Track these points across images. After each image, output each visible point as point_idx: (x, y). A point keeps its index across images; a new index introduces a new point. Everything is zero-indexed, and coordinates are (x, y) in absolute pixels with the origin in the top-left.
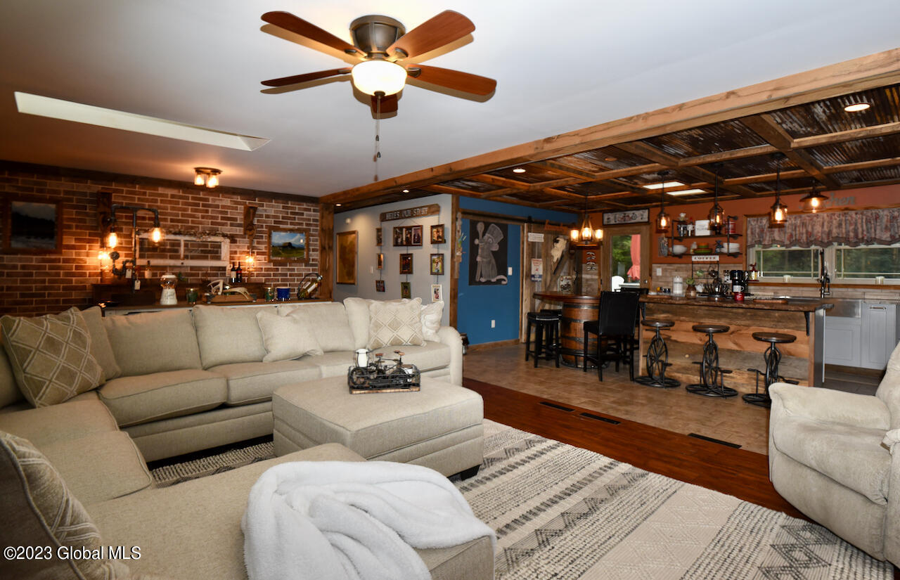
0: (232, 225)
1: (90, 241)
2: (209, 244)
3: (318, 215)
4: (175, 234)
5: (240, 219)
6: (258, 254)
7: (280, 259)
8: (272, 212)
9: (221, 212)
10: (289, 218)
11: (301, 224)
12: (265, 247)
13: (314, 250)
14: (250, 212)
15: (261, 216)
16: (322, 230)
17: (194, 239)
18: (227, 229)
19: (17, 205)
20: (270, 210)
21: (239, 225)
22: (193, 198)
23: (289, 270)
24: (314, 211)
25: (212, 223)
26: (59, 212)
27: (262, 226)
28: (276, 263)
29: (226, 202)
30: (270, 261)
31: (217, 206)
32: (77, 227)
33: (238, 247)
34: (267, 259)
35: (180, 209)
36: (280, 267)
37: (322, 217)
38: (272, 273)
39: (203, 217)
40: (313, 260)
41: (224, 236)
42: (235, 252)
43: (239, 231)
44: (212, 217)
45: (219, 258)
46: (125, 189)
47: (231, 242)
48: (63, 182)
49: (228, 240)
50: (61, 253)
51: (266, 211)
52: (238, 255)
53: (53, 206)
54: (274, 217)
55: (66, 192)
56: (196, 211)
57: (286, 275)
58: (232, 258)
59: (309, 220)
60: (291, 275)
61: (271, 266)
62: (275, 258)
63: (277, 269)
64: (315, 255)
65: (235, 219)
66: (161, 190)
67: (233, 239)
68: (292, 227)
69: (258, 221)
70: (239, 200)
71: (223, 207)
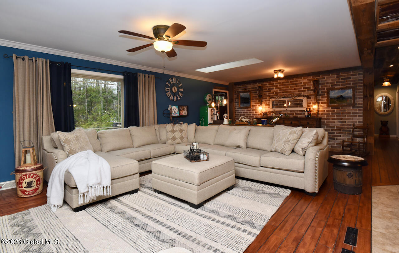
0: (308, 91)
1: (258, 103)
2: (298, 100)
3: (361, 77)
4: (283, 98)
5: (312, 87)
6: (322, 103)
7: (335, 105)
8: (330, 80)
9: (303, 86)
10: (341, 82)
11: (350, 84)
12: (326, 99)
13: (359, 98)
14: (316, 83)
15: (324, 84)
16: (364, 85)
17: (291, 99)
18: (306, 93)
19: (241, 94)
20: (329, 80)
21: (311, 90)
22: (291, 82)
23: (341, 110)
24: (359, 74)
25: (299, 91)
26: (250, 95)
27: (324, 89)
28: (332, 107)
29: (305, 80)
30: (328, 106)
31: (301, 83)
32: (255, 99)
33: (312, 101)
34: (327, 105)
35: (286, 87)
36: (335, 110)
37: (364, 77)
38: (331, 112)
39: (295, 89)
40: (358, 104)
41: (304, 96)
42: (310, 103)
43: (312, 93)
44: (299, 89)
45: (302, 106)
46: (267, 83)
47: (307, 99)
48: (251, 85)
49: (306, 98)
50: (250, 108)
51: (326, 80)
52: (311, 105)
53: (249, 93)
54: (331, 83)
55: (252, 88)
56: (292, 87)
57: (339, 113)
58: (308, 106)
59: (355, 80)
60: (343, 113)
61: (330, 109)
62: (332, 105)
63: (334, 111)
64: (360, 101)
65: (310, 88)
66: (279, 81)
67: (308, 97)
68: (343, 86)
69: (322, 87)
70: (312, 78)
71: (304, 83)
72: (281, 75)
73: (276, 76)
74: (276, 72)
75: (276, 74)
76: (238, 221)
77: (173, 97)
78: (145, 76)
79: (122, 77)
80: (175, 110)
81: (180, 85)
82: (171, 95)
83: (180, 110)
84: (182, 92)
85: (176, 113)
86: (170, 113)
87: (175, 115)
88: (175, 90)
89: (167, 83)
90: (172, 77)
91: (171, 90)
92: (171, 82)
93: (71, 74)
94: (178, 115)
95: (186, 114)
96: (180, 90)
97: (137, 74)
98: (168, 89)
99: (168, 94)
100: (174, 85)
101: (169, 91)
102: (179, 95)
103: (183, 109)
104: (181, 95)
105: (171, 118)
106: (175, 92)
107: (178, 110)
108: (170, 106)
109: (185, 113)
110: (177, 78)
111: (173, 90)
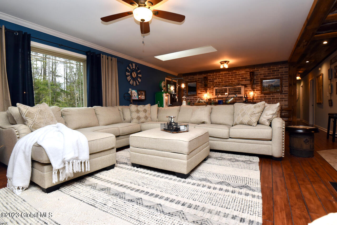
0: (245, 80)
1: (203, 91)
2: (237, 88)
3: (287, 70)
4: (225, 86)
5: (248, 78)
6: (256, 90)
7: (267, 92)
8: (262, 72)
9: (241, 76)
10: (272, 73)
11: (278, 75)
12: (260, 87)
13: (285, 87)
14: (252, 74)
15: (258, 75)
16: (290, 76)
17: (232, 87)
18: (244, 82)
19: (189, 84)
20: (262, 71)
21: (248, 80)
22: (231, 73)
23: (272, 96)
24: (285, 68)
25: (238, 81)
26: (196, 84)
27: (258, 79)
28: (265, 94)
29: (243, 72)
30: (262, 93)
31: (240, 74)
32: (201, 88)
33: (248, 89)
34: (260, 92)
35: (227, 78)
36: (267, 96)
37: (289, 70)
38: (263, 98)
39: (235, 79)
40: (285, 91)
41: (242, 85)
42: (247, 91)
43: (248, 82)
44: (238, 79)
45: (240, 94)
46: (211, 74)
47: (245, 87)
48: (197, 76)
49: (243, 87)
50: (197, 95)
51: (260, 72)
52: (248, 92)
53: (195, 83)
54: (263, 74)
55: (198, 79)
56: (232, 77)
57: (270, 99)
58: (245, 93)
59: (283, 72)
60: (272, 99)
61: (263, 95)
62: (264, 92)
63: (266, 97)
64: (286, 89)
65: (247, 78)
66: (221, 73)
67: (245, 86)
68: (273, 77)
69: (256, 77)
70: (248, 70)
71: (242, 74)
72: (226, 66)
73: (222, 67)
74: (222, 63)
75: (222, 65)
76: (234, 186)
77: (133, 82)
78: (108, 58)
79: (84, 57)
80: (134, 94)
81: (139, 71)
82: (131, 80)
83: (138, 95)
84: (140, 78)
85: (136, 97)
86: (130, 96)
87: (135, 99)
88: (134, 75)
89: (128, 68)
90: (132, 63)
91: (131, 75)
92: (131, 68)
94: (137, 98)
95: (144, 98)
96: (139, 75)
97: (100, 55)
98: (129, 73)
99: (129, 78)
100: (133, 71)
101: (129, 76)
102: (138, 80)
103: (141, 93)
104: (140, 80)
105: (132, 101)
106: (134, 77)
107: (137, 94)
108: (130, 89)
109: (143, 97)
110: (137, 64)
111: (133, 75)
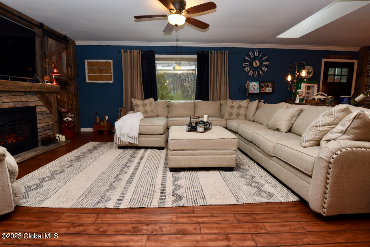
77: (254, 72)
78: (218, 53)
80: (254, 87)
81: (265, 58)
82: (250, 70)
83: (261, 87)
84: (266, 66)
85: (256, 90)
86: (246, 89)
87: (253, 92)
88: (256, 64)
89: (247, 58)
90: (253, 50)
91: (251, 65)
92: (252, 56)
93: (155, 59)
94: (258, 91)
95: (271, 91)
96: (264, 63)
97: (208, 52)
98: (247, 64)
99: (247, 69)
100: (255, 59)
101: (248, 66)
102: (262, 70)
103: (266, 85)
104: (265, 69)
105: (247, 95)
106: (256, 66)
107: (258, 87)
108: (248, 82)
109: (269, 90)
110: (260, 50)
111: (254, 64)
